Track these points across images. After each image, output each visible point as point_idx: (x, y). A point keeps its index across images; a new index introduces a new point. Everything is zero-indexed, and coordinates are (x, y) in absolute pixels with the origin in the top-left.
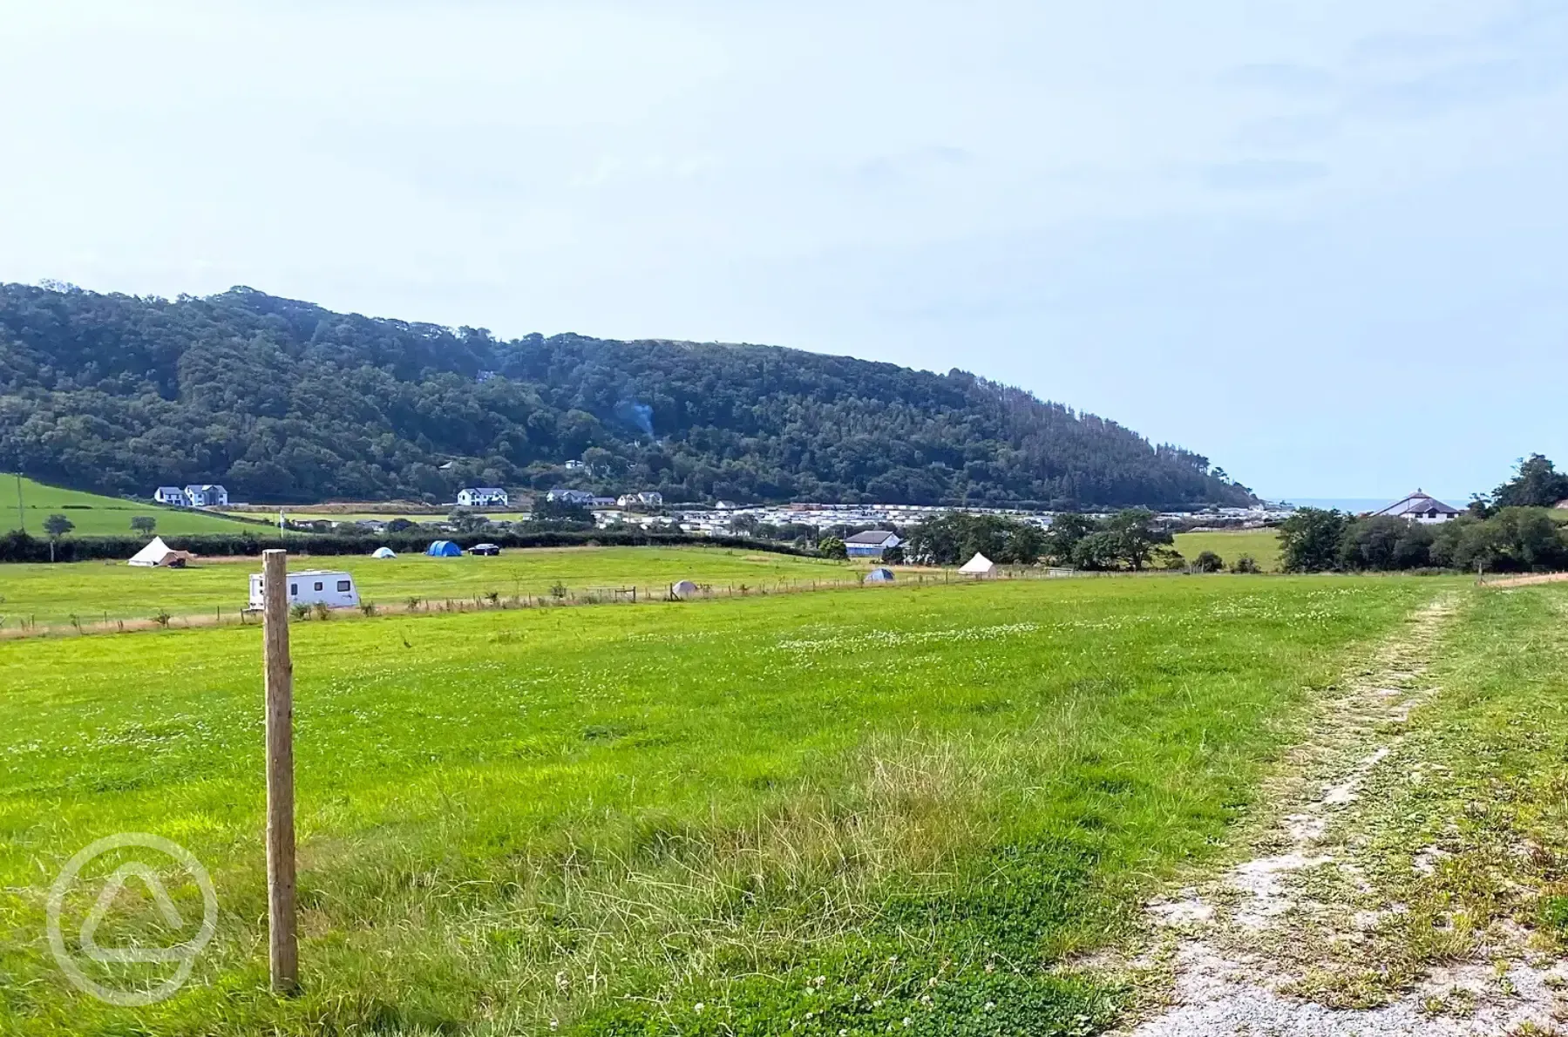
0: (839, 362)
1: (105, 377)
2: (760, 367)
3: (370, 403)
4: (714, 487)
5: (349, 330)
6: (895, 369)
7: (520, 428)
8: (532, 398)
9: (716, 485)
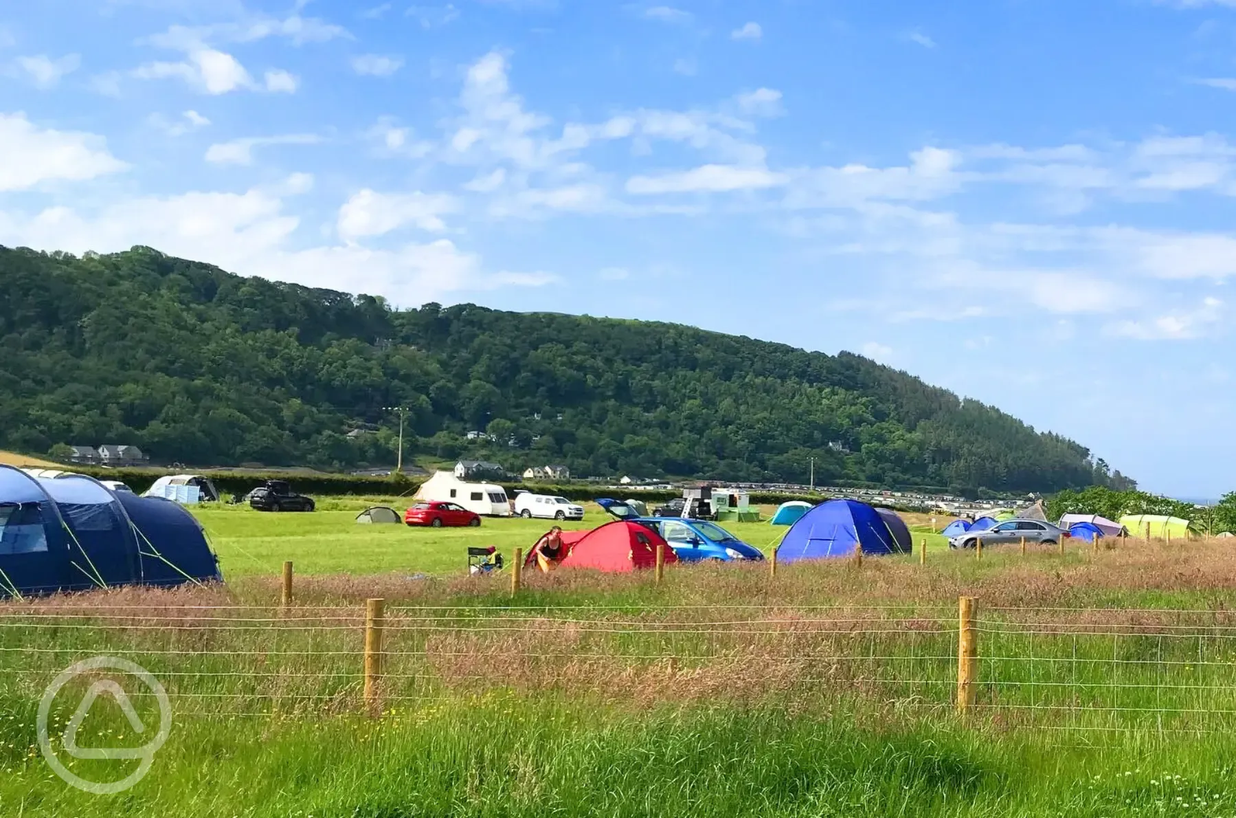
0: (734, 341)
1: (10, 332)
2: (659, 343)
3: (277, 367)
4: (619, 462)
5: (252, 294)
6: (787, 350)
7: (424, 397)
8: (433, 367)
9: (621, 461)
